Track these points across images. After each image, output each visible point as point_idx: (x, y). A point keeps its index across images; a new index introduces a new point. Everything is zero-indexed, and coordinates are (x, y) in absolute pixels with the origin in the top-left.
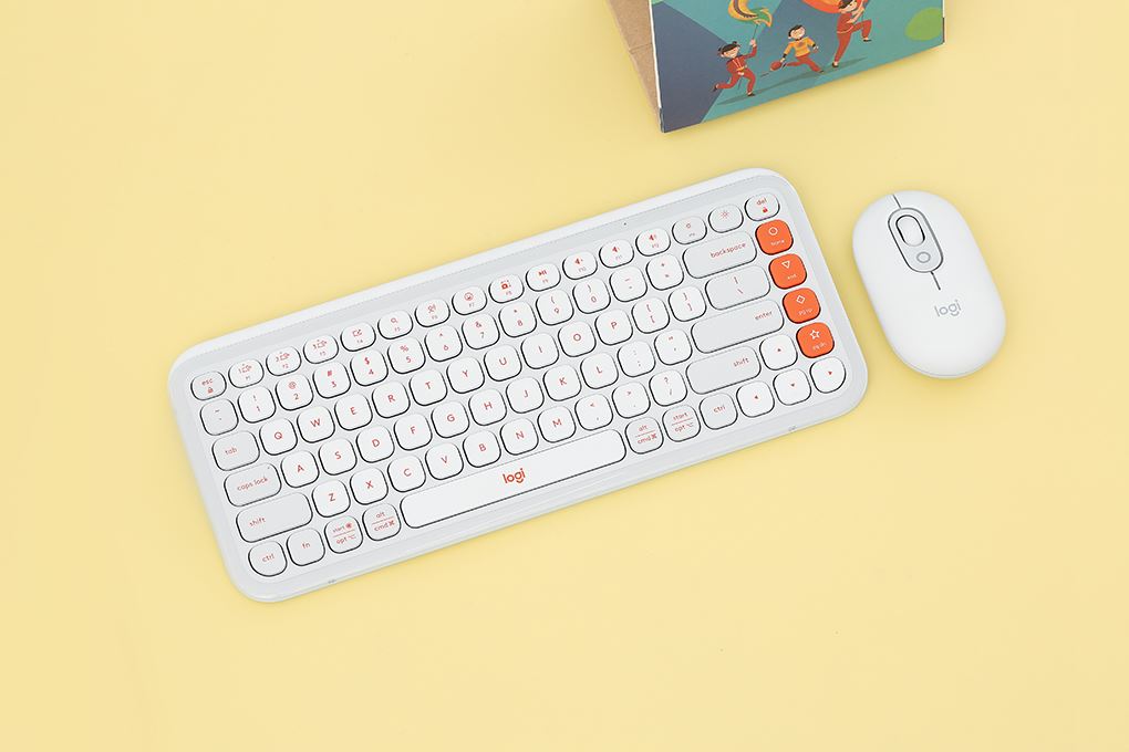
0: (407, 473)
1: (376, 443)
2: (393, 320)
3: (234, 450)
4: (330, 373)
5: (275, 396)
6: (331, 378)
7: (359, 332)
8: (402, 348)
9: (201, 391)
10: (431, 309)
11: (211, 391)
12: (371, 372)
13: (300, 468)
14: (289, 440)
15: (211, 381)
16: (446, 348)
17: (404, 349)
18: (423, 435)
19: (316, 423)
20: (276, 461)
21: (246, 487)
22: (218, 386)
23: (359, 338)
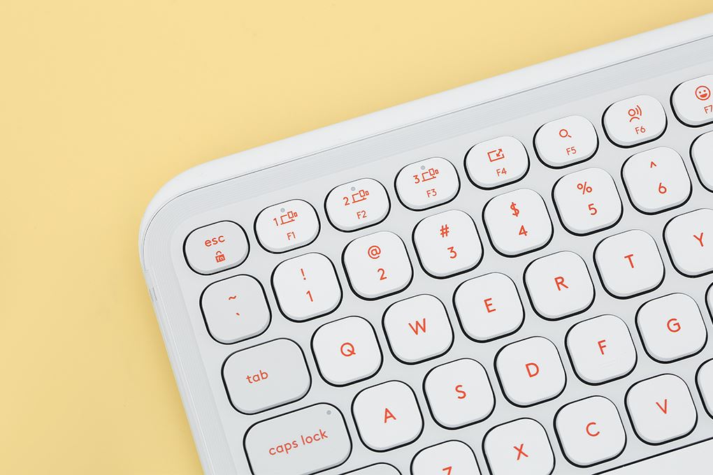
0: (593, 430)
1: (533, 370)
2: (564, 134)
3: (263, 375)
4: (445, 231)
5: (342, 272)
6: (448, 241)
7: (500, 155)
8: (580, 186)
9: (203, 258)
10: (635, 113)
11: (221, 258)
12: (523, 231)
13: (388, 415)
14: (367, 359)
15: (220, 240)
16: (662, 189)
17: (585, 188)
18: (620, 356)
19: (419, 327)
20: (342, 398)
21: (285, 448)
22: (234, 248)
23: (500, 164)
